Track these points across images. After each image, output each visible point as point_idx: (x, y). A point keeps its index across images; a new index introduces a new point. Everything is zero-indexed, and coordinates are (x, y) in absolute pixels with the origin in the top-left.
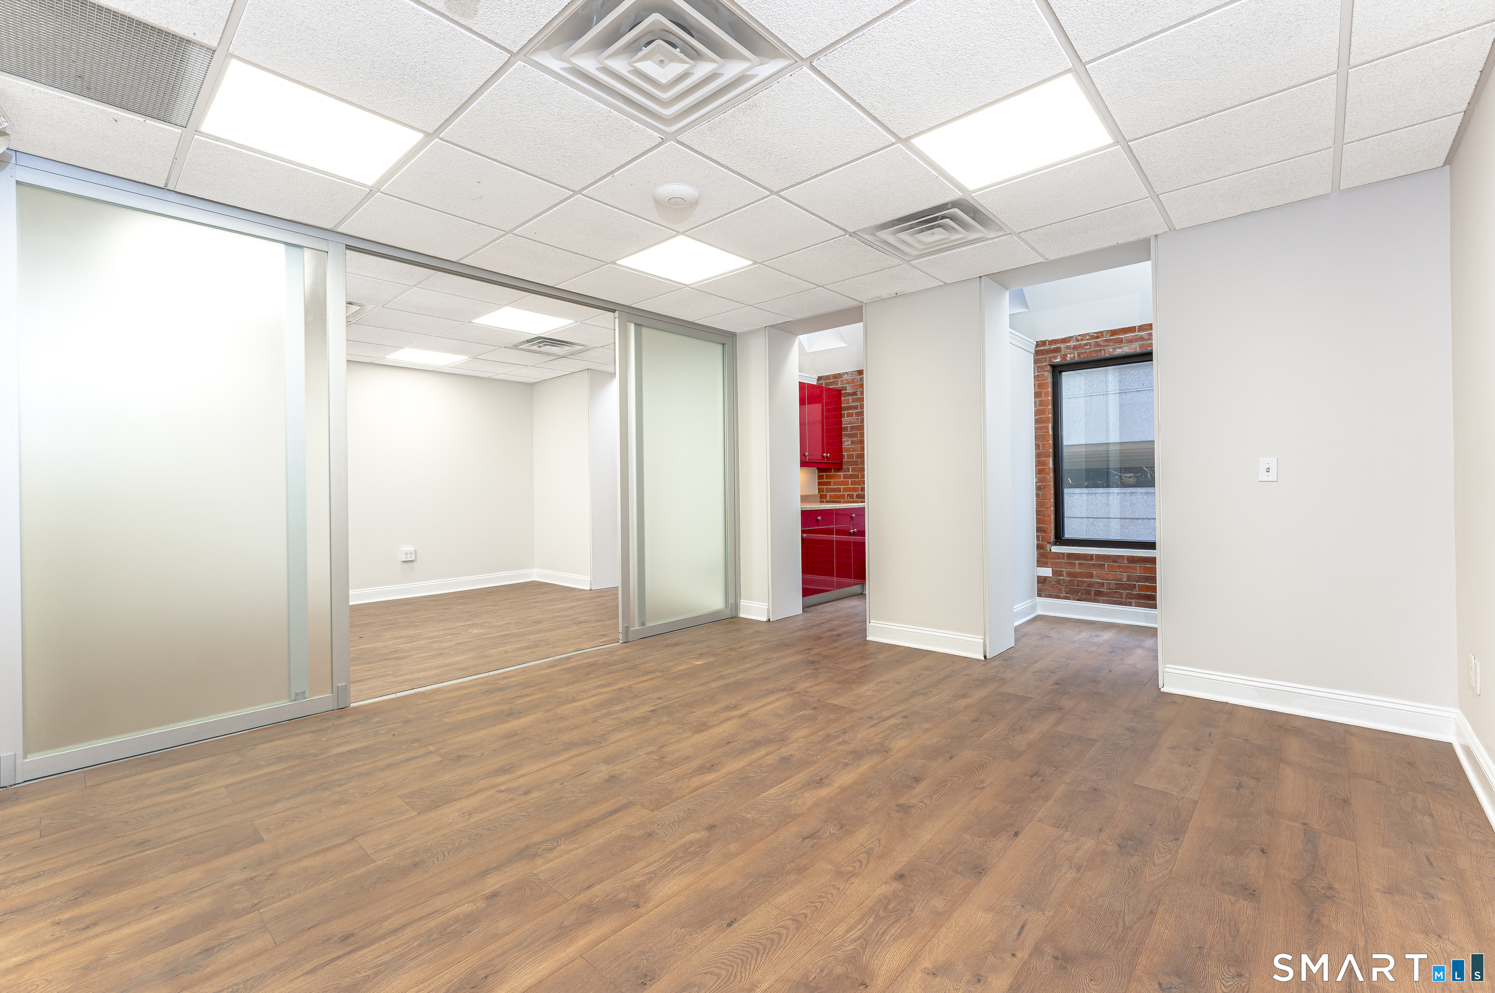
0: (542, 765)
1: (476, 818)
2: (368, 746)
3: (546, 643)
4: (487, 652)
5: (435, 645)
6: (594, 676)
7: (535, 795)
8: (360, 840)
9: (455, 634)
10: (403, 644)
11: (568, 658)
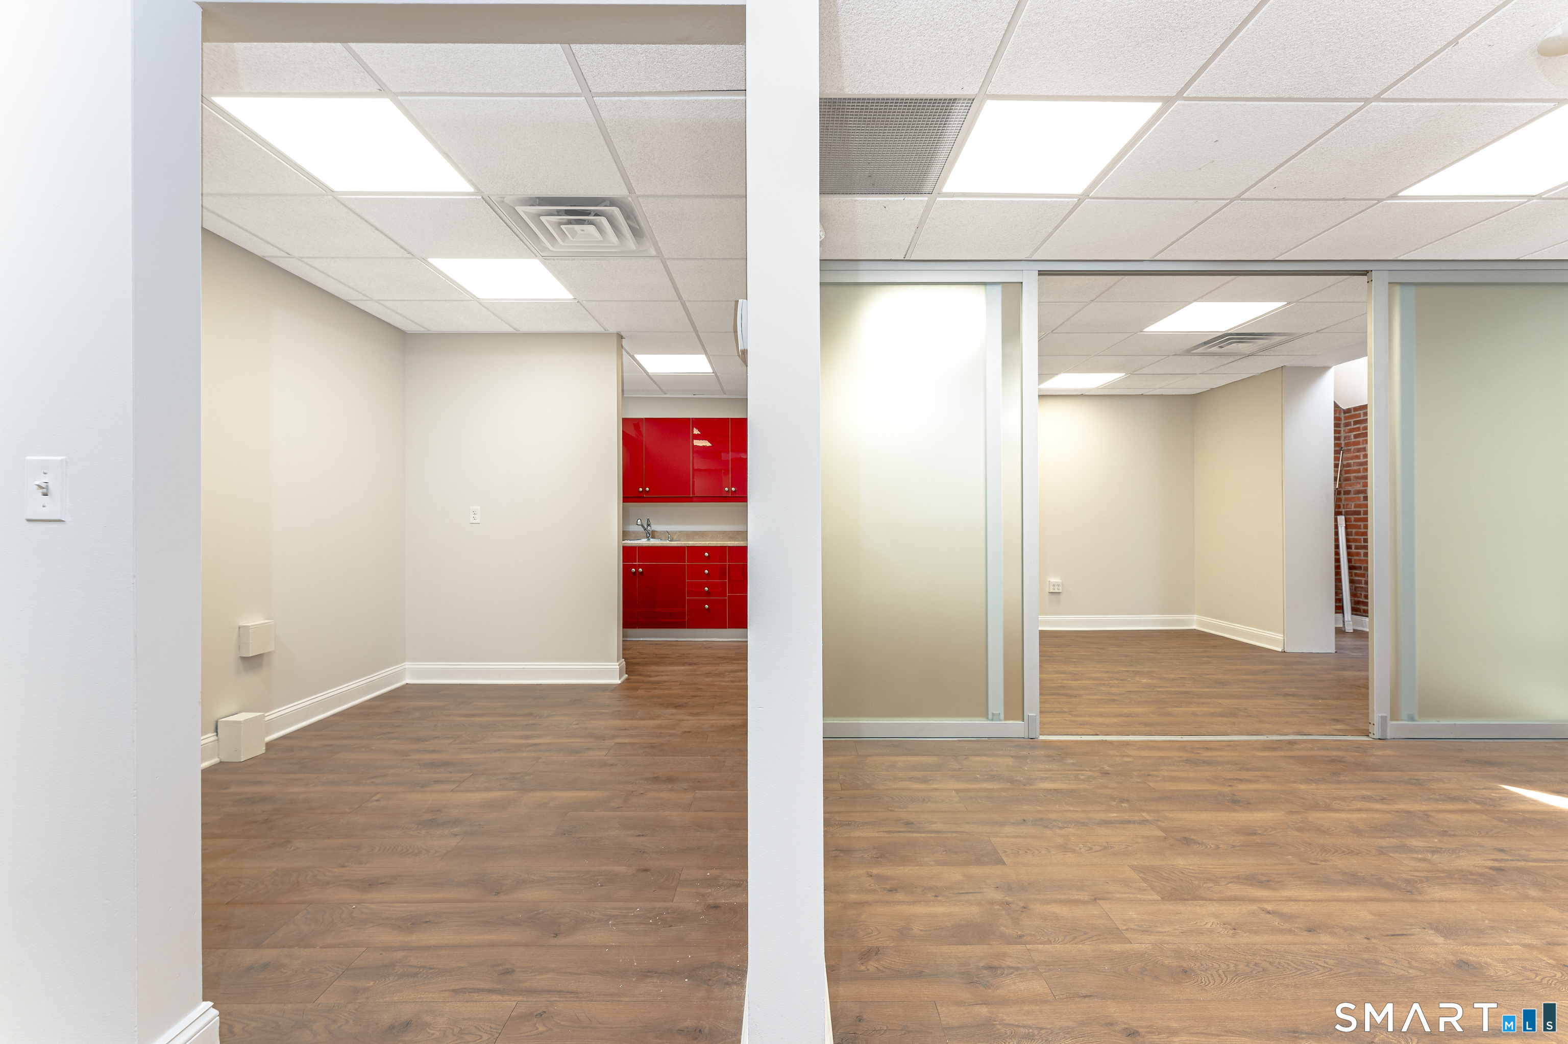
0: (1319, 895)
1: (1245, 939)
2: (1073, 790)
3: (1245, 714)
4: (1170, 710)
5: (1103, 688)
6: (1347, 779)
7: (1325, 938)
8: (1105, 905)
9: (1121, 680)
10: (1068, 680)
11: (1291, 743)
